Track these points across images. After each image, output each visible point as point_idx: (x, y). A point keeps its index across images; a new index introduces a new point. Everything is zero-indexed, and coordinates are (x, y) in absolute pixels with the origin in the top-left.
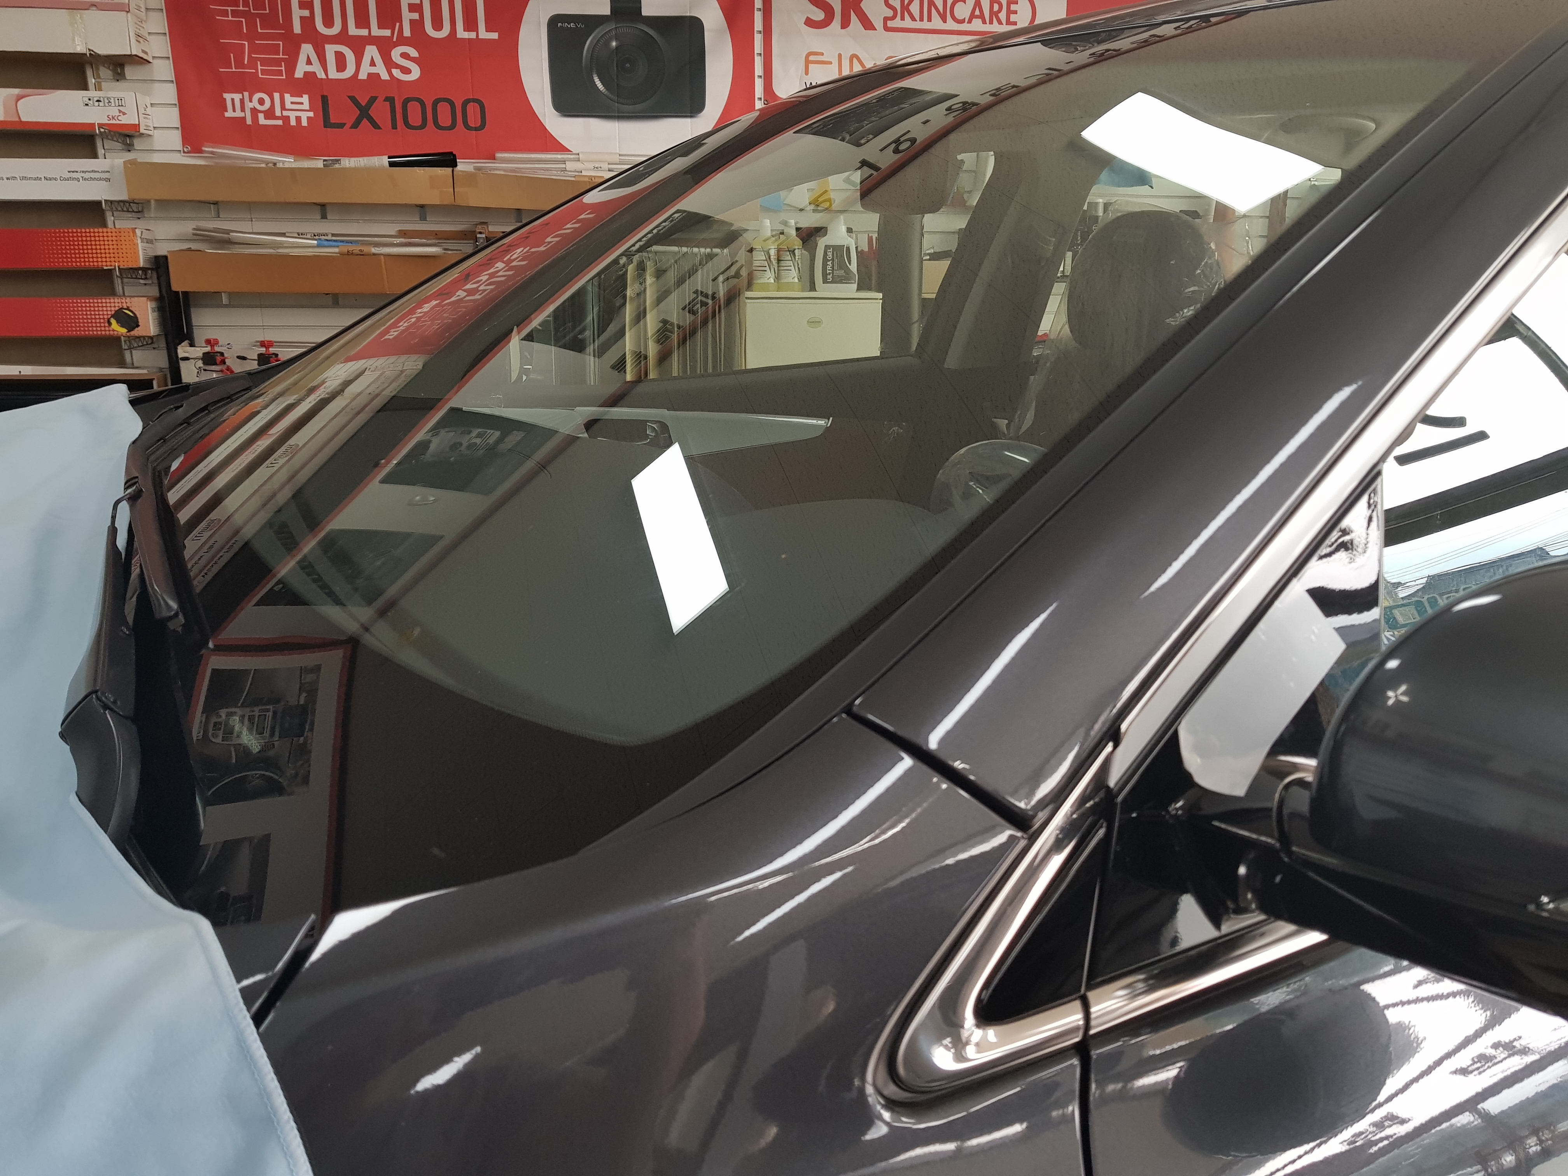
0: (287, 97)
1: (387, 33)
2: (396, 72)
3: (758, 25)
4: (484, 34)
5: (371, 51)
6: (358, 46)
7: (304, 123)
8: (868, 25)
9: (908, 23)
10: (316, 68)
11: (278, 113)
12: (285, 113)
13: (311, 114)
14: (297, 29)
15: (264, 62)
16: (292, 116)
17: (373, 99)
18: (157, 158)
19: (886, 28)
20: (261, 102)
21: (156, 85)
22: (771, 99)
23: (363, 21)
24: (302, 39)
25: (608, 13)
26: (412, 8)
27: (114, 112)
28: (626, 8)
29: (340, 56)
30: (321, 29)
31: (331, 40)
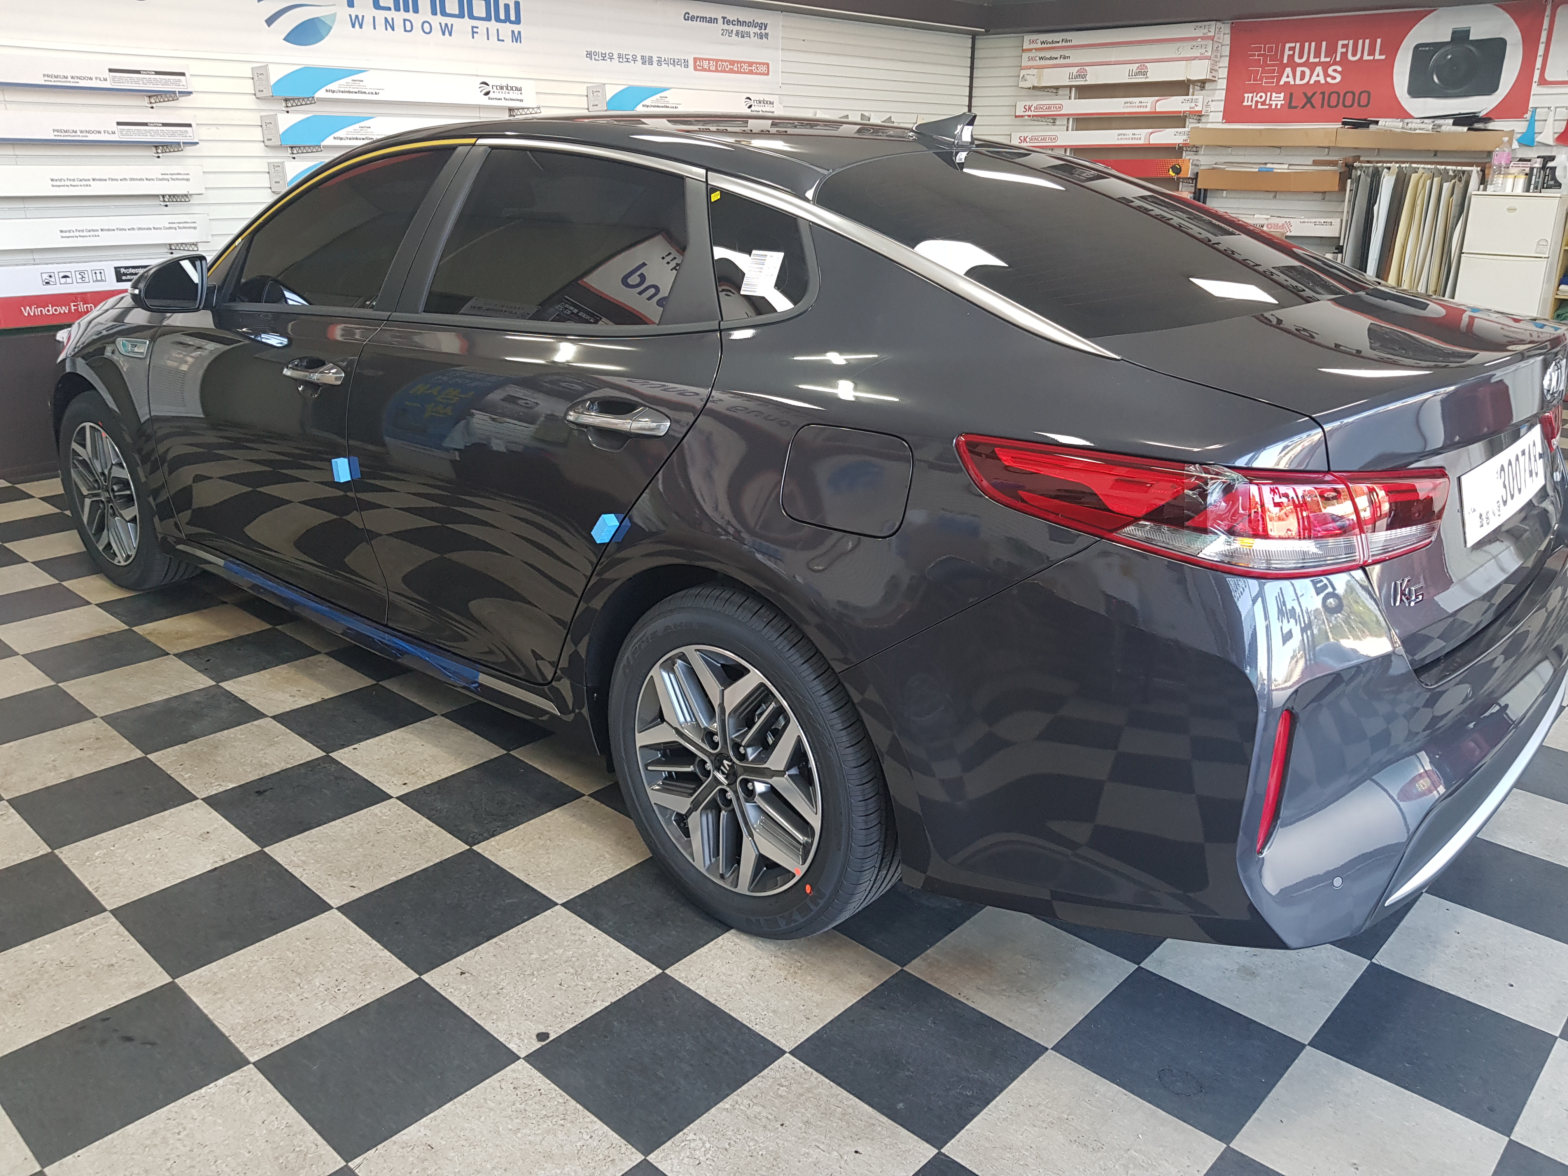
0: (1274, 95)
1: (1328, 59)
2: (1329, 79)
3: (1543, 38)
4: (1377, 57)
5: (1319, 69)
6: (1312, 67)
7: (1279, 107)
10: (1291, 80)
11: (1267, 103)
12: (1271, 102)
13: (1283, 102)
14: (1285, 61)
15: (1267, 78)
16: (1274, 103)
17: (1314, 94)
18: (1209, 126)
20: (1261, 97)
21: (1217, 91)
22: (1543, 82)
23: (1317, 54)
24: (1287, 66)
25: (1449, 40)
26: (1343, 46)
27: (1193, 105)
28: (1460, 36)
29: (1303, 73)
30: (1297, 60)
31: (1300, 65)
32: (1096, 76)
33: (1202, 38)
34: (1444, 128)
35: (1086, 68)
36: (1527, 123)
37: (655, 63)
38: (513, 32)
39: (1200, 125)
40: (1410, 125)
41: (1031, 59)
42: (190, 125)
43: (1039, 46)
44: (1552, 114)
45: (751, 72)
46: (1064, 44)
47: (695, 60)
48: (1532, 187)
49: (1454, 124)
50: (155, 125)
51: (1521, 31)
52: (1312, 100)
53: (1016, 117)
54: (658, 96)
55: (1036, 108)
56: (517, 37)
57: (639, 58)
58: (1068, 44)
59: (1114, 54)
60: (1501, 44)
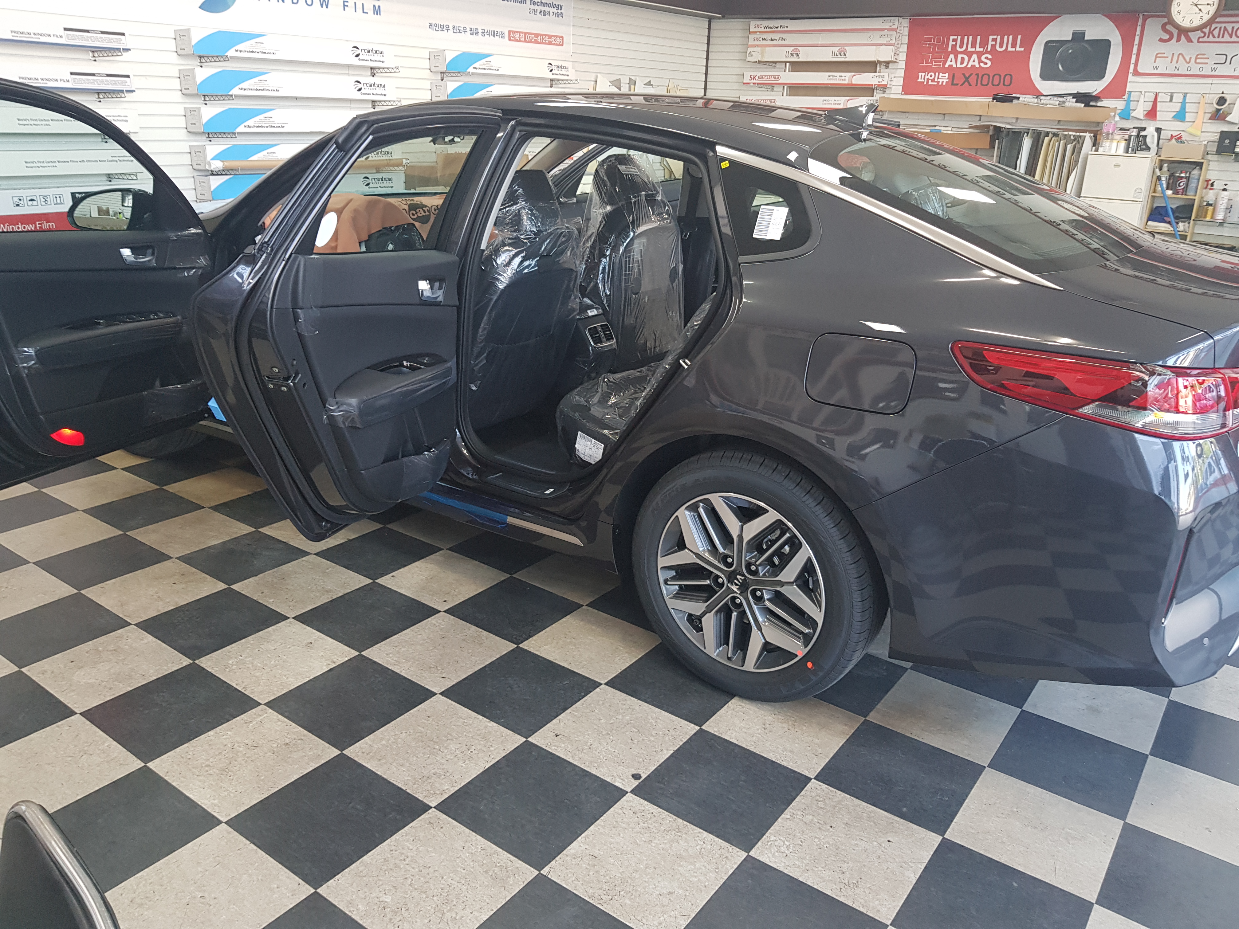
0: (941, 74)
1: (982, 49)
2: (982, 64)
3: (1137, 42)
4: (1018, 49)
5: (975, 57)
6: (970, 56)
7: (944, 84)
8: (1189, 40)
9: (1211, 39)
10: (953, 64)
11: (936, 80)
12: (938, 80)
13: (947, 80)
14: (950, 49)
15: (936, 61)
16: (941, 81)
17: (971, 75)
18: (892, 96)
19: (1199, 42)
20: (931, 76)
21: (899, 70)
22: (1136, 73)
23: (974, 46)
24: (951, 53)
25: (1070, 38)
26: (993, 40)
27: (881, 80)
28: (1078, 36)
29: (963, 59)
30: (958, 49)
31: (961, 53)
32: (807, 55)
33: (888, 29)
34: (1067, 104)
35: (799, 48)
36: (1125, 102)
37: (480, 34)
38: (374, 6)
39: (885, 95)
40: (1042, 101)
41: (755, 39)
42: (128, 76)
43: (762, 29)
44: (1142, 96)
45: (550, 43)
46: (782, 29)
47: (510, 32)
48: (1130, 149)
49: (1076, 102)
50: (101, 75)
51: (1121, 35)
52: (969, 80)
53: (744, 84)
54: (484, 61)
55: (759, 78)
56: (377, 10)
57: (468, 30)
58: (785, 29)
59: (821, 39)
60: (1107, 44)
